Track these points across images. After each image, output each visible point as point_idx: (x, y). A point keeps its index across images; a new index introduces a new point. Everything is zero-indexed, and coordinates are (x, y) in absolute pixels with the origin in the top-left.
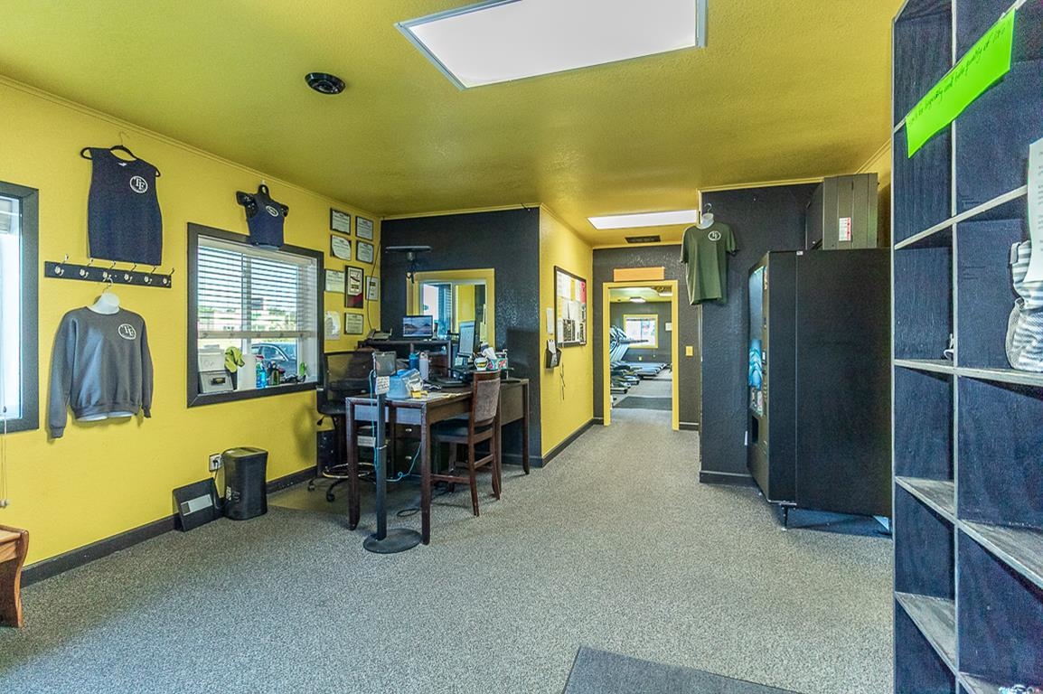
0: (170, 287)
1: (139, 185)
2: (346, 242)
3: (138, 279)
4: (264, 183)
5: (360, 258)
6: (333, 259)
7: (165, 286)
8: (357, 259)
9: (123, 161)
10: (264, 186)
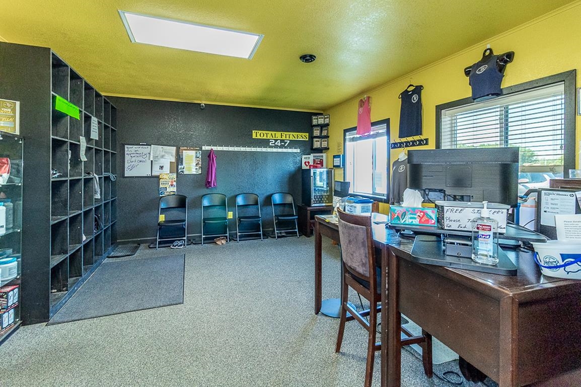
0: (428, 145)
1: (415, 98)
4: (488, 47)
7: (425, 144)
9: (410, 91)
10: (488, 49)
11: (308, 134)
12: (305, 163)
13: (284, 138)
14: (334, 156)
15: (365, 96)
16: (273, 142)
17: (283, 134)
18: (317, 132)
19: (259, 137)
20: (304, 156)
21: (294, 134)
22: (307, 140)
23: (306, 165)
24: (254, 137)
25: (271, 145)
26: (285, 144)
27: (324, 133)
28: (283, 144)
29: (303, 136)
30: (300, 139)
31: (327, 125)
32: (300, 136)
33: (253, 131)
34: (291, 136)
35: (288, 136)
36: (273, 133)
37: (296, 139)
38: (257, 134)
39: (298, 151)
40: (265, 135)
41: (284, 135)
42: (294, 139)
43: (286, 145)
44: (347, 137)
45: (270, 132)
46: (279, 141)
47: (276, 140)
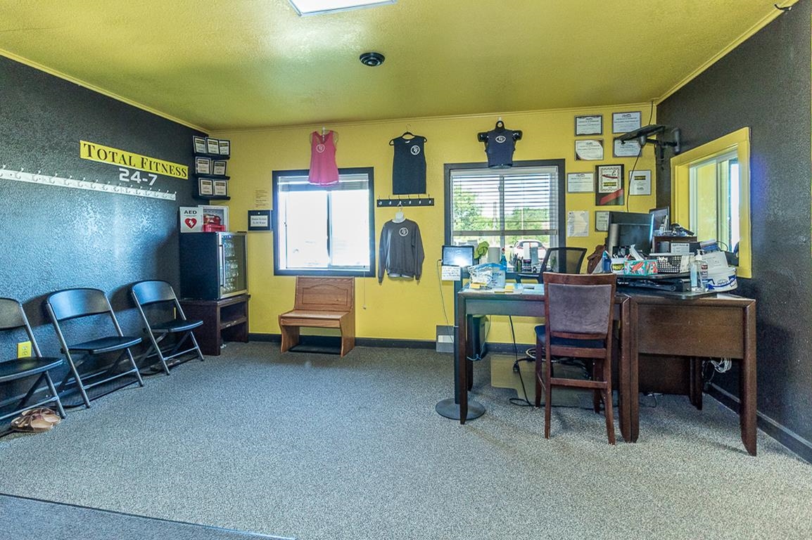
0: (433, 205)
1: (415, 150)
2: (598, 143)
3: (415, 203)
4: (500, 120)
5: (617, 153)
6: (579, 162)
7: (430, 205)
8: (614, 156)
9: (408, 140)
10: (499, 122)
11: (187, 167)
12: (187, 221)
13: (147, 169)
14: (249, 212)
15: (324, 129)
16: (127, 175)
17: (145, 160)
18: (203, 167)
19: (95, 158)
20: (183, 209)
21: (165, 163)
22: (186, 178)
23: (189, 225)
24: (84, 154)
25: (121, 179)
26: (150, 181)
27: (219, 170)
28: (146, 180)
29: (179, 171)
30: (175, 176)
31: (227, 157)
32: (175, 170)
33: (82, 142)
34: (160, 167)
35: (154, 166)
36: (127, 155)
37: (169, 174)
38: (90, 151)
39: (172, 197)
40: (110, 156)
41: (148, 164)
42: (165, 173)
43: (151, 184)
44: (280, 184)
45: (120, 152)
46: (138, 173)
47: (132, 171)
